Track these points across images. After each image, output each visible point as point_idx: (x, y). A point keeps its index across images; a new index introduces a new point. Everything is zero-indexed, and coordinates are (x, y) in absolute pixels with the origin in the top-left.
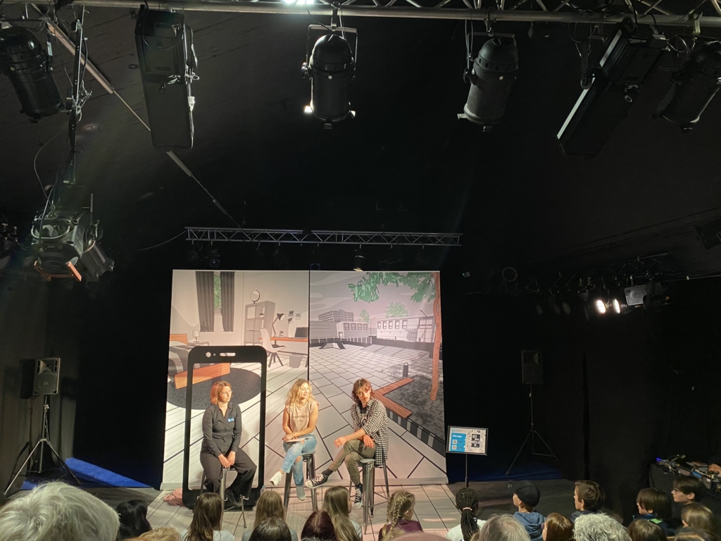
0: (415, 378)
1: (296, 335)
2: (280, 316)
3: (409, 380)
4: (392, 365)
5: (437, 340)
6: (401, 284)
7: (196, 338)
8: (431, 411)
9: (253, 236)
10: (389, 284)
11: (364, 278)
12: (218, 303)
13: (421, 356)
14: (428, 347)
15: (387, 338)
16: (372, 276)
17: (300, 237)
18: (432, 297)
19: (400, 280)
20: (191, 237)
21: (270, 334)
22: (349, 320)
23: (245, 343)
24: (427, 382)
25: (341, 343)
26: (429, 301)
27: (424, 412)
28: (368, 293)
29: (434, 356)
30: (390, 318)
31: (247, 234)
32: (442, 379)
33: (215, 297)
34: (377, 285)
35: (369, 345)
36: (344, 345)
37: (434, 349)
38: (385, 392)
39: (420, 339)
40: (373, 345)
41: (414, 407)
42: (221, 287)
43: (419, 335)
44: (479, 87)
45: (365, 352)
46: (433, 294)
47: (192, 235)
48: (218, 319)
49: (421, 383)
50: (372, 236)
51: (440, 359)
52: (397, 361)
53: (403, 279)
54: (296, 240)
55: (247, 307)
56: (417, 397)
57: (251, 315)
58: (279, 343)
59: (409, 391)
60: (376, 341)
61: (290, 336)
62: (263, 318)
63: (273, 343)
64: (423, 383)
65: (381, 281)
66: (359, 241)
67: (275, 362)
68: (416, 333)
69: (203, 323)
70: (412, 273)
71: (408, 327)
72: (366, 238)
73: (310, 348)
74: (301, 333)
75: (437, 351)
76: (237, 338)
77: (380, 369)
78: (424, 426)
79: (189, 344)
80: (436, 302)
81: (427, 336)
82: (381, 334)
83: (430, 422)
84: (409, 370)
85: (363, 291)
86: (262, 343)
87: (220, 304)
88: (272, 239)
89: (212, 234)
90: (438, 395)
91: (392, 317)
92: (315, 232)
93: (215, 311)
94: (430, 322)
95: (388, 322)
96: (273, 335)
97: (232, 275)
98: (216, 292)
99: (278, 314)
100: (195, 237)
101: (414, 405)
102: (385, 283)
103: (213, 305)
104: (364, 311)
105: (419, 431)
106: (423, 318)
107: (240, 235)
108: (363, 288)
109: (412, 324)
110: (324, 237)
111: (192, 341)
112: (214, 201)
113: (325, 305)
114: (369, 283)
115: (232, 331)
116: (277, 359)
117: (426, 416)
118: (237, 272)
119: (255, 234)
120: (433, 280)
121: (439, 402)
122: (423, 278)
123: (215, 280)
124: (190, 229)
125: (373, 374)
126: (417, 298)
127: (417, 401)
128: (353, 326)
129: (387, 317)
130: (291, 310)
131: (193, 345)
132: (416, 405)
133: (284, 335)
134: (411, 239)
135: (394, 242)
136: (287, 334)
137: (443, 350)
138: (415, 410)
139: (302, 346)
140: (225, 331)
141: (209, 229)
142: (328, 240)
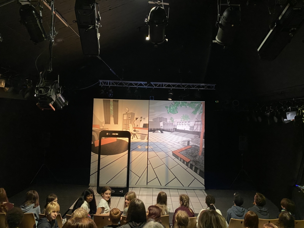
0: (192, 146)
1: (143, 127)
2: (137, 119)
3: (190, 147)
4: (183, 140)
5: (202, 131)
6: (188, 107)
7: (103, 126)
8: (199, 160)
9: (126, 84)
10: (183, 106)
11: (172, 104)
12: (112, 112)
13: (195, 137)
14: (198, 133)
15: (181, 129)
16: (175, 103)
17: (146, 85)
18: (201, 112)
19: (187, 105)
20: (101, 84)
21: (133, 126)
22: (165, 121)
23: (123, 129)
24: (197, 148)
25: (162, 131)
26: (199, 114)
27: (196, 160)
28: (173, 110)
29: (201, 137)
30: (182, 121)
31: (124, 83)
32: (204, 147)
33: (111, 110)
34: (178, 107)
35: (174, 132)
36: (163, 132)
37: (201, 134)
38: (179, 151)
39: (195, 130)
40: (175, 132)
41: (191, 158)
42: (113, 106)
43: (195, 129)
44: (223, 29)
45: (172, 135)
46: (202, 111)
47: (101, 83)
48: (112, 119)
49: (195, 148)
50: (176, 85)
51: (203, 139)
52: (185, 139)
53: (189, 105)
54: (144, 86)
55: (124, 114)
56: (193, 154)
57: (125, 118)
58: (136, 130)
59: (190, 151)
60: (176, 130)
61: (141, 127)
62: (130, 119)
63: (134, 130)
64: (196, 148)
65: (179, 105)
66: (170, 87)
67: (134, 137)
68: (194, 127)
69: (106, 120)
70: (193, 102)
71: (190, 125)
72: (174, 86)
73: (149, 132)
74: (145, 126)
75: (202, 135)
76: (120, 127)
77: (178, 142)
78: (195, 166)
79: (100, 129)
80: (202, 115)
81: (198, 129)
82: (179, 127)
83: (198, 164)
84: (190, 143)
85: (171, 109)
86: (129, 130)
87: (113, 113)
88: (134, 86)
89: (110, 83)
90: (202, 153)
91: (183, 120)
92: (152, 83)
93: (111, 116)
94: (200, 123)
95: (181, 123)
96: (134, 126)
97: (118, 101)
98: (111, 108)
99: (136, 118)
100: (103, 84)
101: (191, 157)
102: (181, 106)
103: (110, 114)
104: (172, 118)
105: (194, 168)
106: (197, 121)
107: (121, 84)
108: (172, 108)
109: (192, 124)
110: (156, 85)
111: (102, 128)
112: (111, 69)
113: (155, 115)
114: (174, 106)
115: (118, 124)
116: (135, 136)
117: (197, 162)
118: (119, 100)
119: (127, 83)
120: (202, 106)
121: (202, 156)
122: (198, 104)
123: (111, 103)
124: (101, 81)
125: (175, 144)
126: (194, 113)
127: (193, 155)
128: (167, 124)
129: (181, 120)
130: (141, 116)
131: (102, 129)
132: (192, 157)
133: (139, 126)
134: (193, 86)
135: (186, 87)
136: (140, 126)
137: (205, 135)
138: (192, 159)
139: (146, 131)
140: (115, 124)
141: (108, 81)
142: (157, 87)
